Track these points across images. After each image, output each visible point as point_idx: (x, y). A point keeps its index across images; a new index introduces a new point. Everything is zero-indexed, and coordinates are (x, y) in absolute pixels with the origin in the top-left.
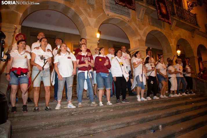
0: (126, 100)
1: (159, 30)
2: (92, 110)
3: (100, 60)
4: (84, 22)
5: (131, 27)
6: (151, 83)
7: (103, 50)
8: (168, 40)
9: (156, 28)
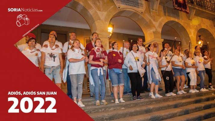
0: (140, 96)
1: (176, 20)
2: (101, 108)
3: (114, 55)
4: (93, 17)
5: (145, 18)
6: (167, 79)
7: (117, 44)
8: (186, 31)
9: (172, 19)
